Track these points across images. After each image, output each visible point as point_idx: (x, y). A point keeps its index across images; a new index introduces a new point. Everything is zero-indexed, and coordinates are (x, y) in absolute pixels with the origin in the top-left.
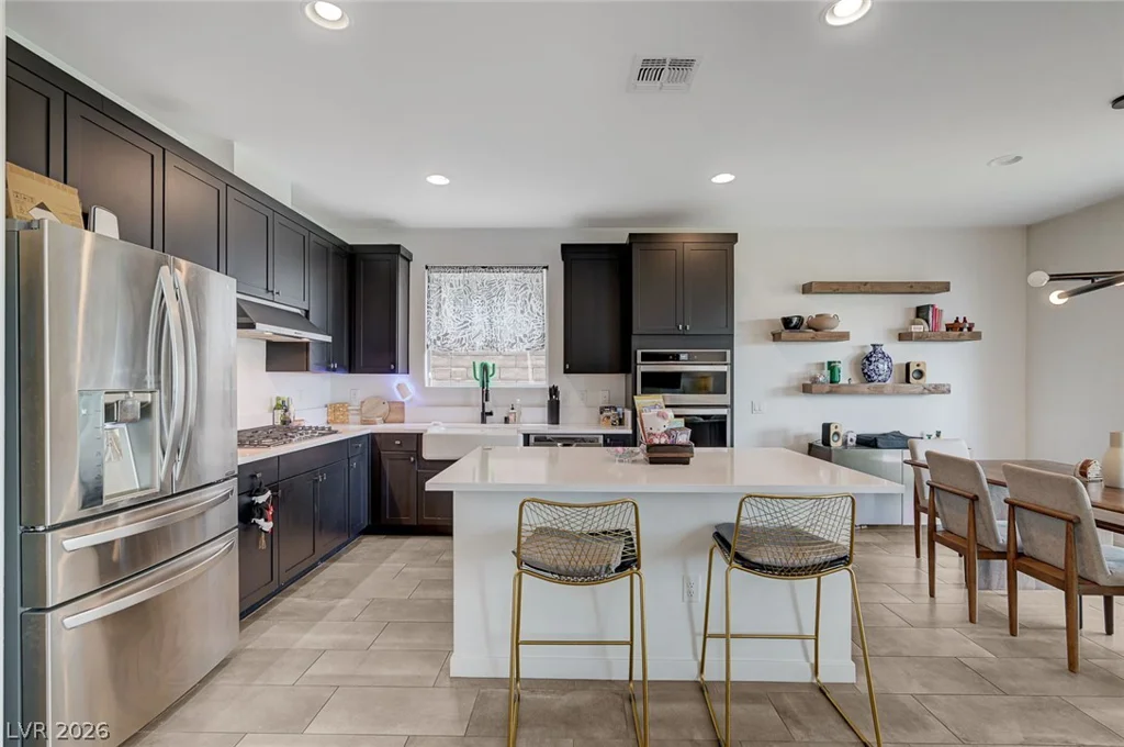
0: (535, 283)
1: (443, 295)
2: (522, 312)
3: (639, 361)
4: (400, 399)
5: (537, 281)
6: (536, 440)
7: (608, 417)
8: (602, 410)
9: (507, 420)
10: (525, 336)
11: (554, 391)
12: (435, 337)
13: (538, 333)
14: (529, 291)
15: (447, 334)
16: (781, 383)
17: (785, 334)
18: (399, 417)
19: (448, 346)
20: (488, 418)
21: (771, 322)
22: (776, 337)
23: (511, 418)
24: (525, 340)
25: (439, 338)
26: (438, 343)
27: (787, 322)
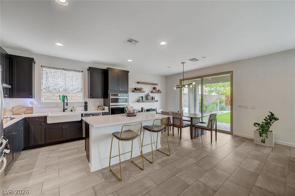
0: (79, 75)
1: (48, 75)
2: (75, 82)
3: (110, 96)
4: (31, 106)
5: (80, 75)
6: (85, 115)
7: (101, 108)
8: (98, 107)
9: (72, 111)
10: (76, 88)
11: (86, 103)
12: (45, 87)
13: (80, 88)
14: (77, 77)
15: (49, 87)
16: (134, 100)
17: (135, 91)
18: (31, 112)
19: (50, 90)
20: (65, 110)
21: (132, 88)
22: (133, 91)
23: (73, 110)
24: (76, 90)
25: (47, 88)
26: (47, 89)
27: (135, 89)
